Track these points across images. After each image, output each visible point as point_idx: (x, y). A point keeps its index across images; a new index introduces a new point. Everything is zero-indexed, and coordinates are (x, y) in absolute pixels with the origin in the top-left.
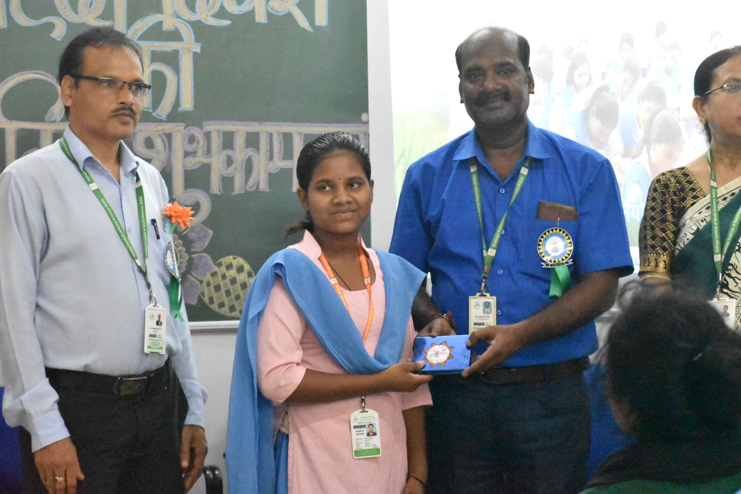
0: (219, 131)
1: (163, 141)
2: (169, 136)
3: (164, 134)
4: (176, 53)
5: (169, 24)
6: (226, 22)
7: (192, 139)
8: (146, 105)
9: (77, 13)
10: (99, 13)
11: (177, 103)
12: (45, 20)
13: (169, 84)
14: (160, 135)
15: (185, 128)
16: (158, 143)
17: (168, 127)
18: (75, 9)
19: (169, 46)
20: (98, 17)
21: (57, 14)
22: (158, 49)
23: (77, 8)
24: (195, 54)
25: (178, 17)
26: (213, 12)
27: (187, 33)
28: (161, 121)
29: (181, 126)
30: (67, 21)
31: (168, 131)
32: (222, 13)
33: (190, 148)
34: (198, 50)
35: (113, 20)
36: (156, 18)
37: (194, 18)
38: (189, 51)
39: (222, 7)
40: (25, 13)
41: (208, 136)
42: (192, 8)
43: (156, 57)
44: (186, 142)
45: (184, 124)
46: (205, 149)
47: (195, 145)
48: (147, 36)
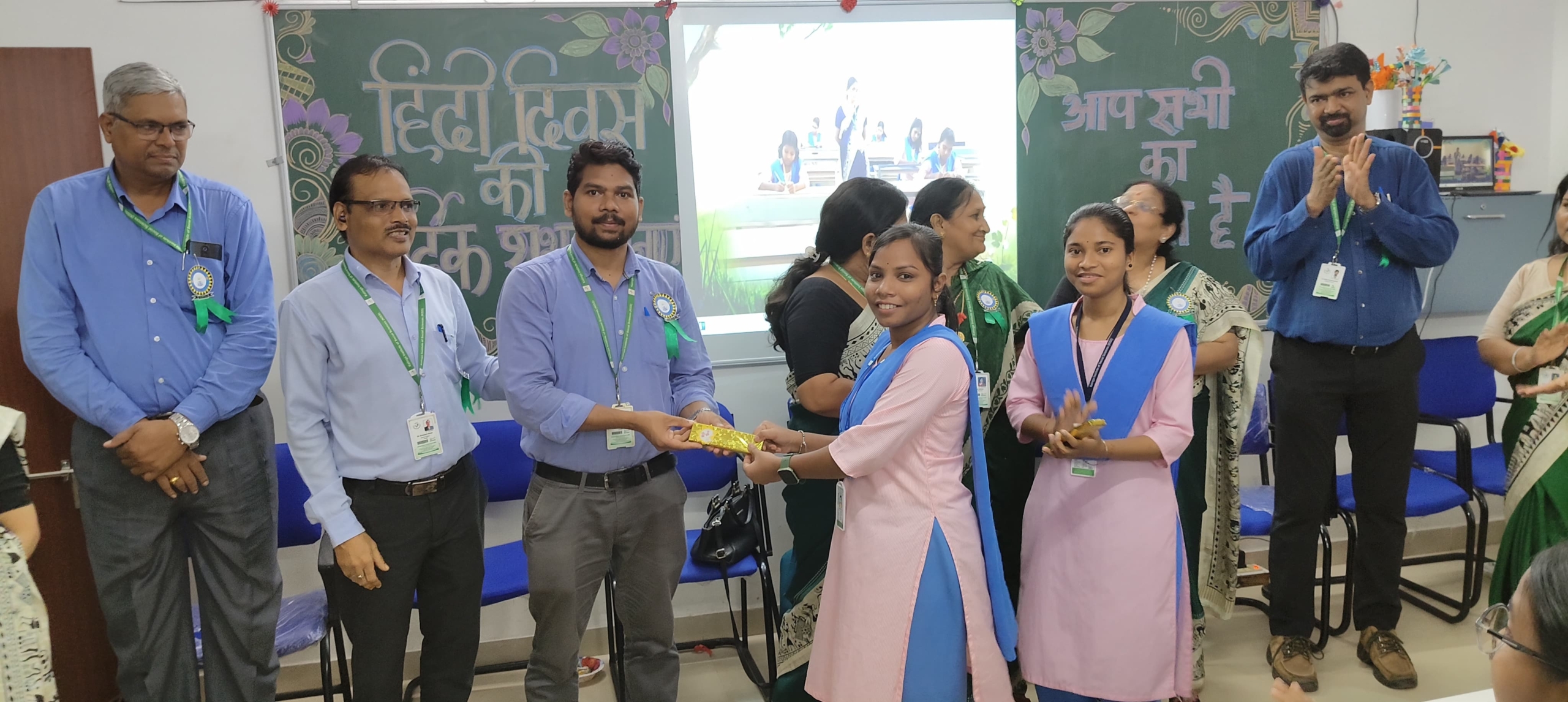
0: (566, 230)
1: (524, 238)
2: (528, 235)
3: (525, 234)
4: (530, 172)
5: (523, 151)
6: (568, 148)
7: (546, 237)
8: (509, 212)
9: (451, 142)
10: (468, 143)
11: (533, 210)
12: (426, 148)
13: (525, 194)
14: (521, 234)
15: (540, 228)
16: (520, 240)
17: (527, 228)
18: (449, 139)
19: (524, 167)
20: (468, 145)
21: (435, 143)
22: (516, 169)
23: (451, 138)
24: (545, 171)
25: (530, 144)
26: (557, 140)
27: (538, 156)
28: (522, 224)
29: (537, 227)
30: (443, 149)
31: (527, 231)
32: (564, 141)
33: (545, 244)
34: (547, 169)
35: (480, 147)
36: (514, 145)
37: (542, 144)
38: (540, 170)
39: (564, 135)
40: (410, 143)
41: (558, 233)
42: (542, 138)
43: (514, 175)
44: (541, 239)
45: (539, 226)
46: (556, 244)
47: (548, 241)
48: (506, 159)
